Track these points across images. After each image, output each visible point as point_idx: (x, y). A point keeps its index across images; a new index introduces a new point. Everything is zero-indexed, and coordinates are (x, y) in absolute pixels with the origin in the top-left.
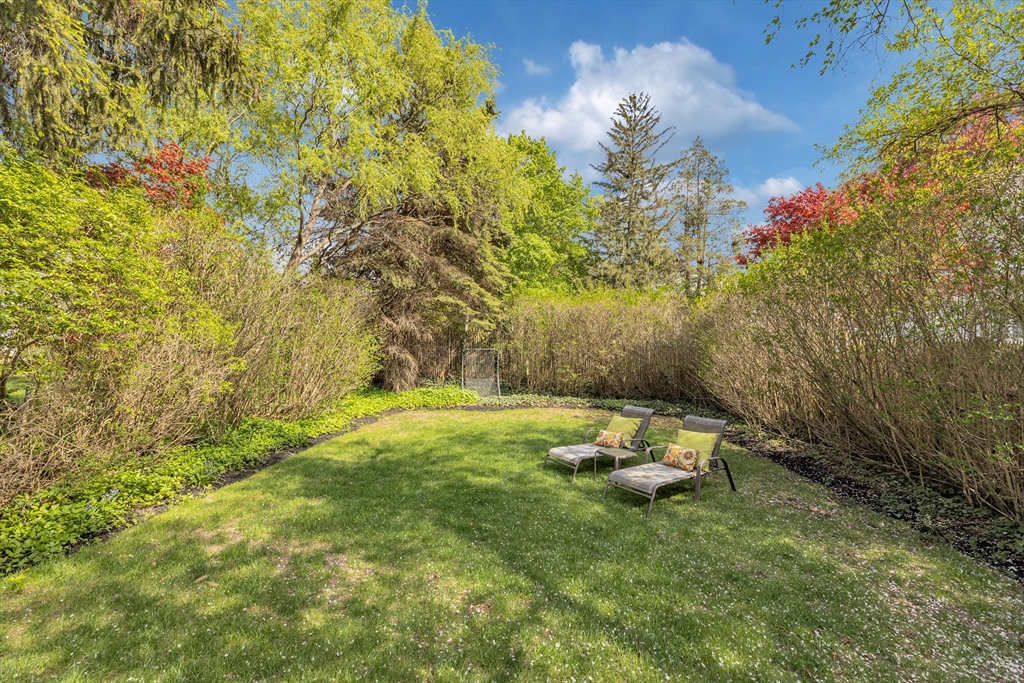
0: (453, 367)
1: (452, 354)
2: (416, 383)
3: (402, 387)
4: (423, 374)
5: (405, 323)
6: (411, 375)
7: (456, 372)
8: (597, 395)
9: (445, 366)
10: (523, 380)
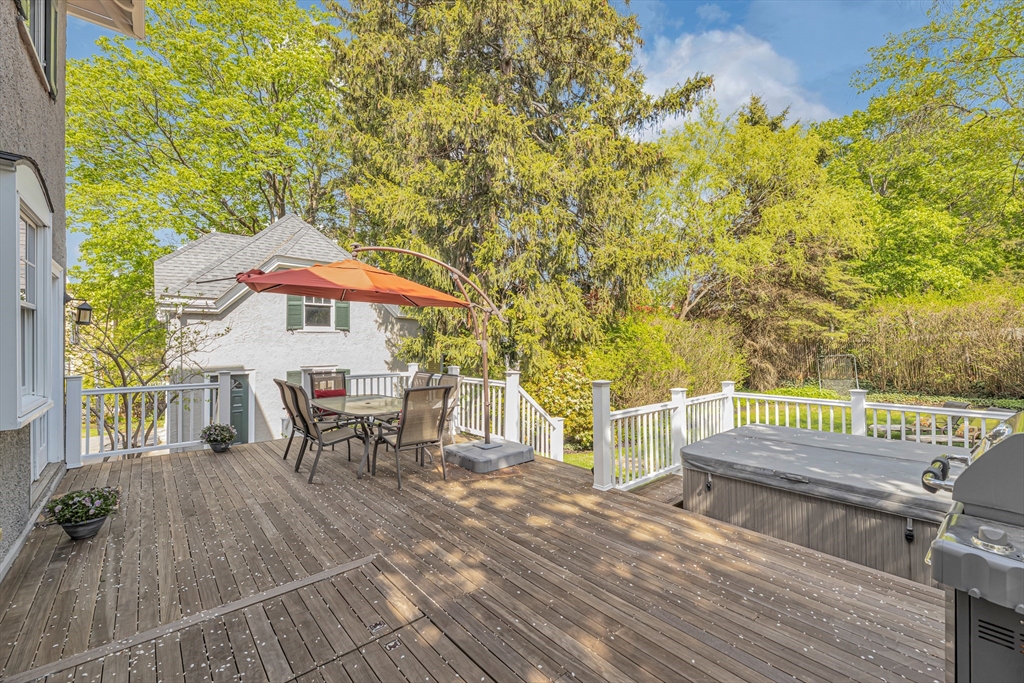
0: (812, 371)
1: (810, 359)
2: (776, 384)
3: (765, 387)
4: (783, 377)
5: (764, 341)
6: (772, 378)
7: (814, 374)
8: (991, 395)
9: (803, 369)
10: (890, 381)
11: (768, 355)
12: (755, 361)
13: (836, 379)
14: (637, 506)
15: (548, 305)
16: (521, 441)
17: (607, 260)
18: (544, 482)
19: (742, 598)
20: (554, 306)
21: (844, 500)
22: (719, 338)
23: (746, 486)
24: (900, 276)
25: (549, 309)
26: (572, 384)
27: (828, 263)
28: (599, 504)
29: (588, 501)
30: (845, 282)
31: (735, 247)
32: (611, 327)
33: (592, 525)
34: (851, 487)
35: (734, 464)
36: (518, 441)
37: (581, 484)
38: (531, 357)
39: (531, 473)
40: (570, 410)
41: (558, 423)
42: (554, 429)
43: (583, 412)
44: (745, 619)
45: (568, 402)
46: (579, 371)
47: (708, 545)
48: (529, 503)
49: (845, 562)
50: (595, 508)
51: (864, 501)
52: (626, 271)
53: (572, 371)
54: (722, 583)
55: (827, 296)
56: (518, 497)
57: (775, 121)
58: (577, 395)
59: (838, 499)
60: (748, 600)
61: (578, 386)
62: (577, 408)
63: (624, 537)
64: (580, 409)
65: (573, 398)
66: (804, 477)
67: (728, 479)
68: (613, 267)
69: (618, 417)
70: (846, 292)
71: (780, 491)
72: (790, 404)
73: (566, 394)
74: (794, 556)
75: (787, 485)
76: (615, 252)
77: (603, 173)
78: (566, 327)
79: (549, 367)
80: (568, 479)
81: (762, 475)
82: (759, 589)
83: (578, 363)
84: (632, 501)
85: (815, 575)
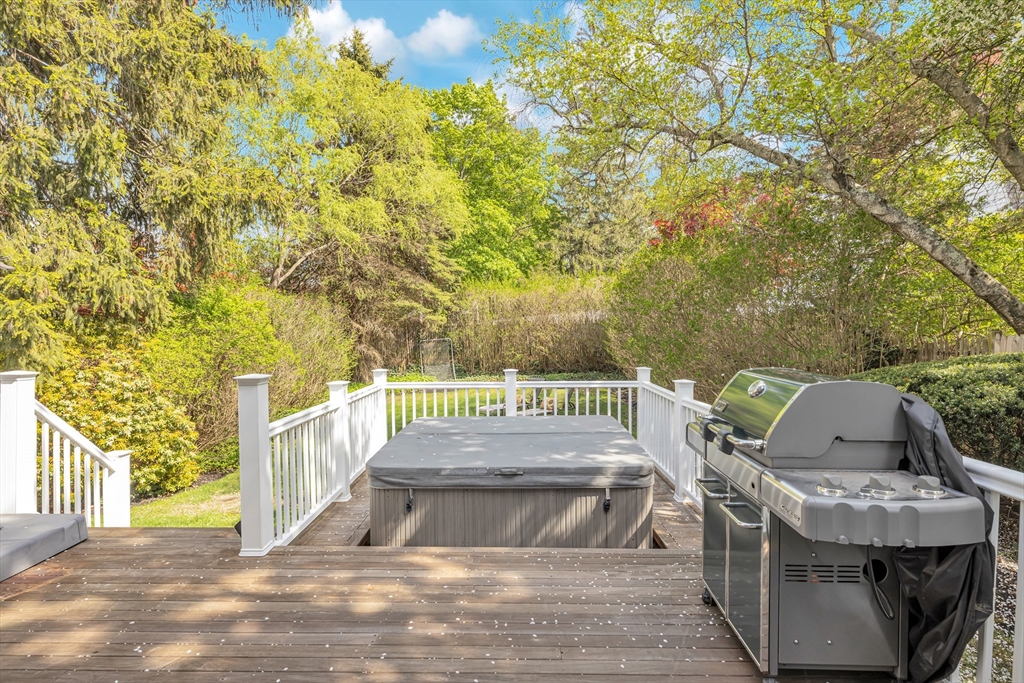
0: (413, 357)
1: (410, 344)
4: (386, 365)
5: (370, 325)
7: (415, 361)
8: (542, 371)
9: (404, 356)
10: (477, 363)
11: (374, 340)
12: (362, 347)
13: (434, 365)
14: (331, 563)
15: (57, 252)
16: (40, 510)
17: (176, 189)
18: (134, 573)
19: (530, 636)
20: (73, 253)
21: (557, 484)
22: (323, 319)
23: (456, 494)
24: (472, 264)
25: (61, 259)
26: (115, 392)
27: (430, 241)
28: (270, 580)
29: (249, 581)
30: (443, 263)
31: (344, 208)
32: (183, 298)
33: (278, 621)
34: (562, 469)
35: (441, 469)
36: (34, 511)
37: (215, 557)
38: (28, 345)
39: (95, 565)
40: (113, 437)
41: (119, 462)
42: (111, 472)
43: (139, 436)
44: (553, 663)
45: (109, 423)
46: (126, 370)
47: (453, 585)
48: (125, 624)
49: (577, 550)
50: (268, 589)
51: (573, 480)
52: (207, 211)
53: (115, 369)
54: (501, 627)
55: (430, 276)
56: (96, 621)
57: (380, 70)
58: (127, 409)
59: (550, 485)
60: (539, 636)
61: (128, 395)
62: (128, 431)
63: (345, 618)
64: (133, 432)
65: (119, 414)
66: (519, 469)
67: (434, 490)
68: (187, 200)
69: (277, 431)
70: (445, 274)
71: (494, 491)
72: (449, 390)
73: (105, 409)
74: (537, 562)
75: (500, 482)
76: (190, 178)
77: (174, 47)
78: (101, 292)
79: (65, 364)
80: (185, 556)
81: (475, 476)
82: (539, 617)
83: (122, 357)
84: (317, 558)
85: (568, 576)
